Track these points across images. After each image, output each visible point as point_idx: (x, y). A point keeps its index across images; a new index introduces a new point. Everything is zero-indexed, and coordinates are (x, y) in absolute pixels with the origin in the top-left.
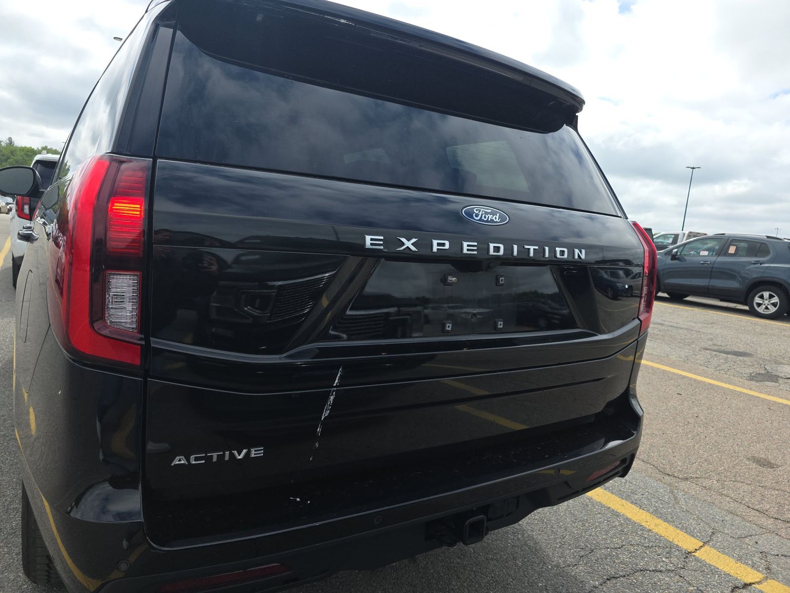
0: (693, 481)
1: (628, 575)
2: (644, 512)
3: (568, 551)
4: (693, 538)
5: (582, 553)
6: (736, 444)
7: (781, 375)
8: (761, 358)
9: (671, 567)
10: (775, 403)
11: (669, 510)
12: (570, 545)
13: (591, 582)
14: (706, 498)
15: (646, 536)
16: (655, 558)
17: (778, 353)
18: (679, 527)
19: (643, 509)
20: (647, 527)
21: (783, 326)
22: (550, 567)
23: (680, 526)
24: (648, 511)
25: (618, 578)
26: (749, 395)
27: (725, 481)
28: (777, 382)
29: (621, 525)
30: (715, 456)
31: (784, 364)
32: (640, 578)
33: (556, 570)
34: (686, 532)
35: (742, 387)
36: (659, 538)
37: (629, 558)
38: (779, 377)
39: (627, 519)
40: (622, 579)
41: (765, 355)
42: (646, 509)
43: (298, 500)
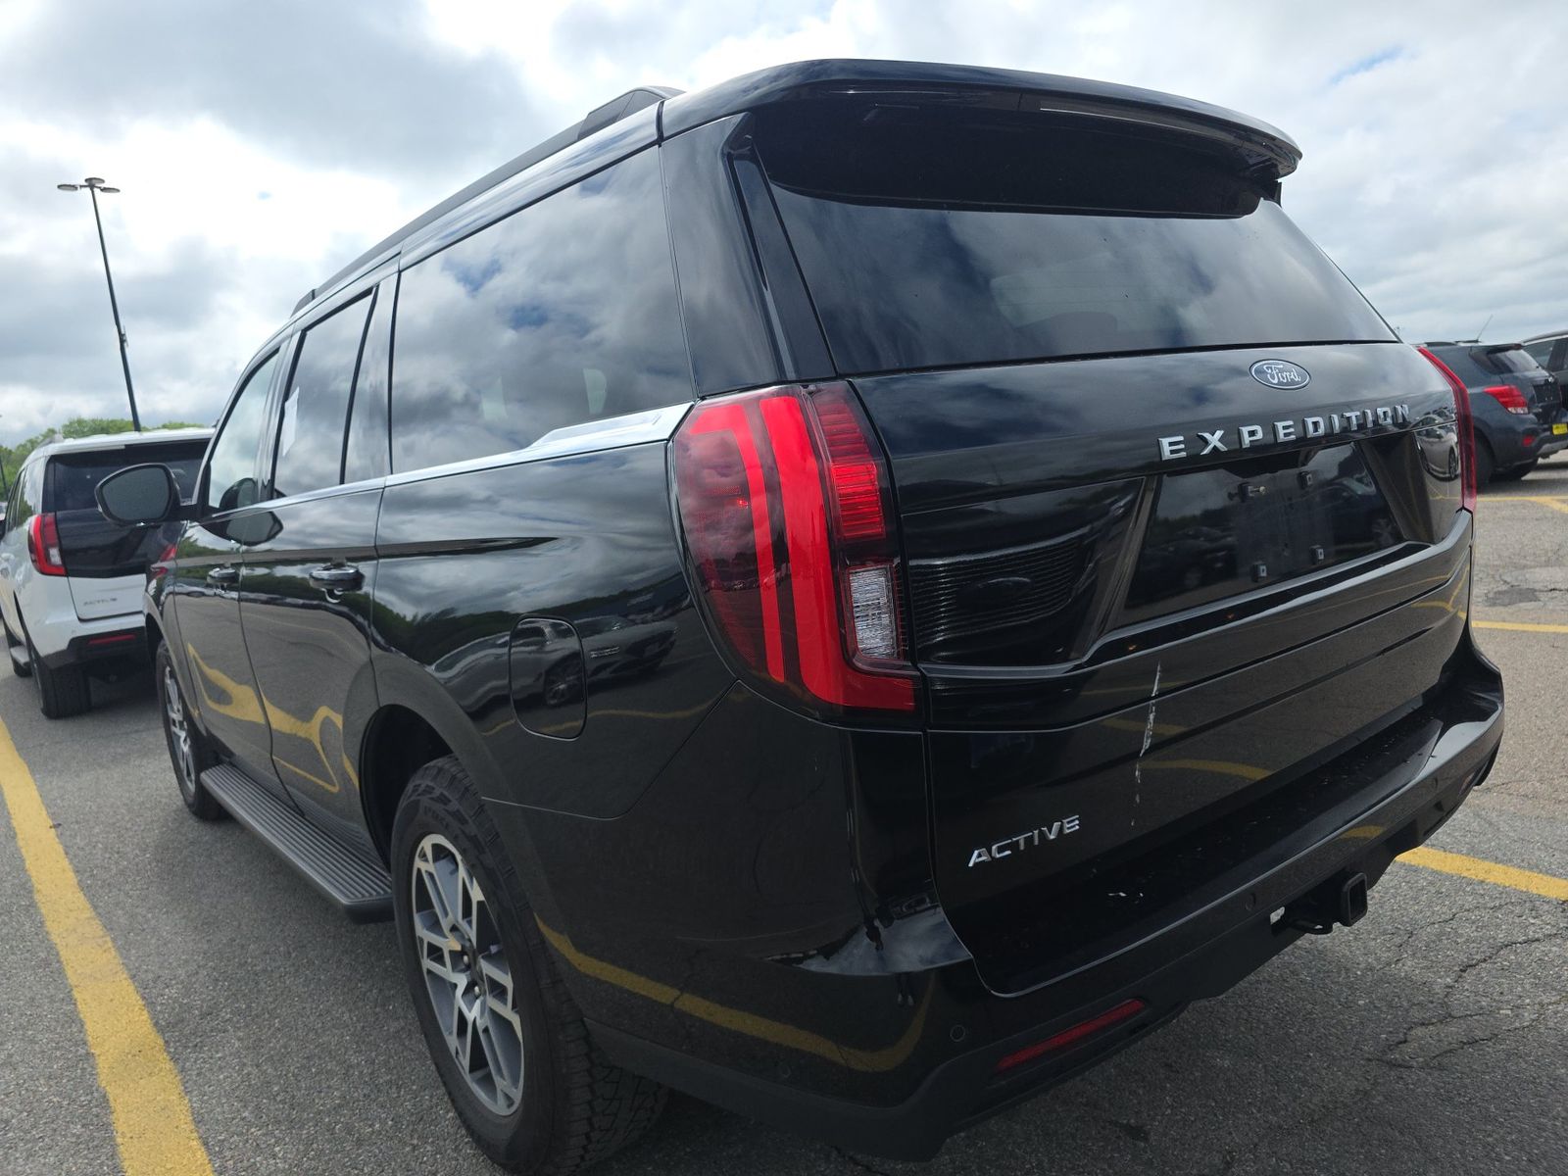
0: (1503, 790)
1: (1490, 958)
2: (1454, 855)
3: (1373, 943)
4: (1556, 879)
5: (1397, 940)
6: (1534, 718)
7: (1537, 586)
8: (1486, 566)
9: (1548, 930)
10: (1557, 635)
11: (1493, 844)
12: (1369, 933)
13: (1439, 980)
14: (1537, 812)
15: (1482, 892)
16: (1517, 921)
17: (1511, 550)
18: (1524, 867)
19: (1450, 852)
20: (1474, 877)
21: (1493, 502)
22: (1359, 973)
23: (1525, 864)
24: (1459, 852)
25: (1477, 964)
26: (1508, 630)
27: (1553, 779)
28: (1537, 599)
29: (1431, 883)
30: (1511, 742)
31: (1531, 567)
32: (1513, 957)
33: (1373, 976)
34: (1541, 872)
35: (1489, 620)
36: (1504, 891)
37: (1476, 931)
38: (1535, 591)
39: (1434, 872)
40: (1484, 965)
41: (1491, 558)
42: (1455, 850)
43: (1122, 894)
